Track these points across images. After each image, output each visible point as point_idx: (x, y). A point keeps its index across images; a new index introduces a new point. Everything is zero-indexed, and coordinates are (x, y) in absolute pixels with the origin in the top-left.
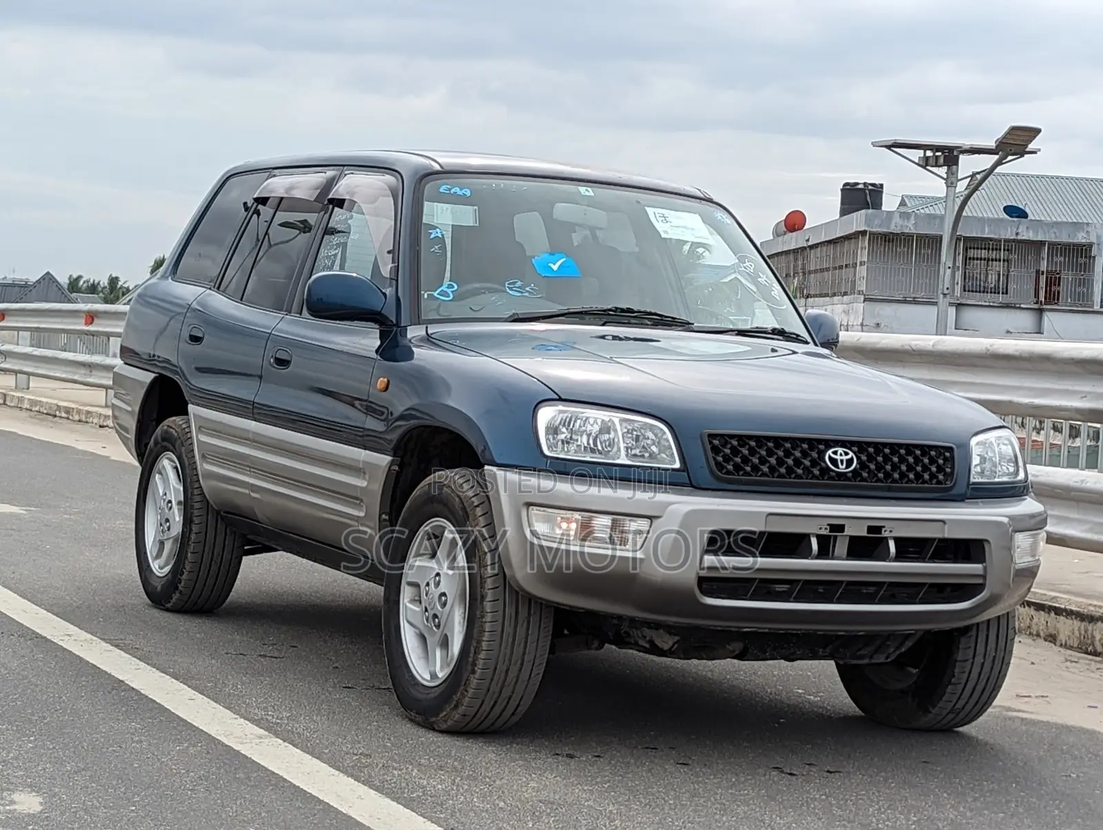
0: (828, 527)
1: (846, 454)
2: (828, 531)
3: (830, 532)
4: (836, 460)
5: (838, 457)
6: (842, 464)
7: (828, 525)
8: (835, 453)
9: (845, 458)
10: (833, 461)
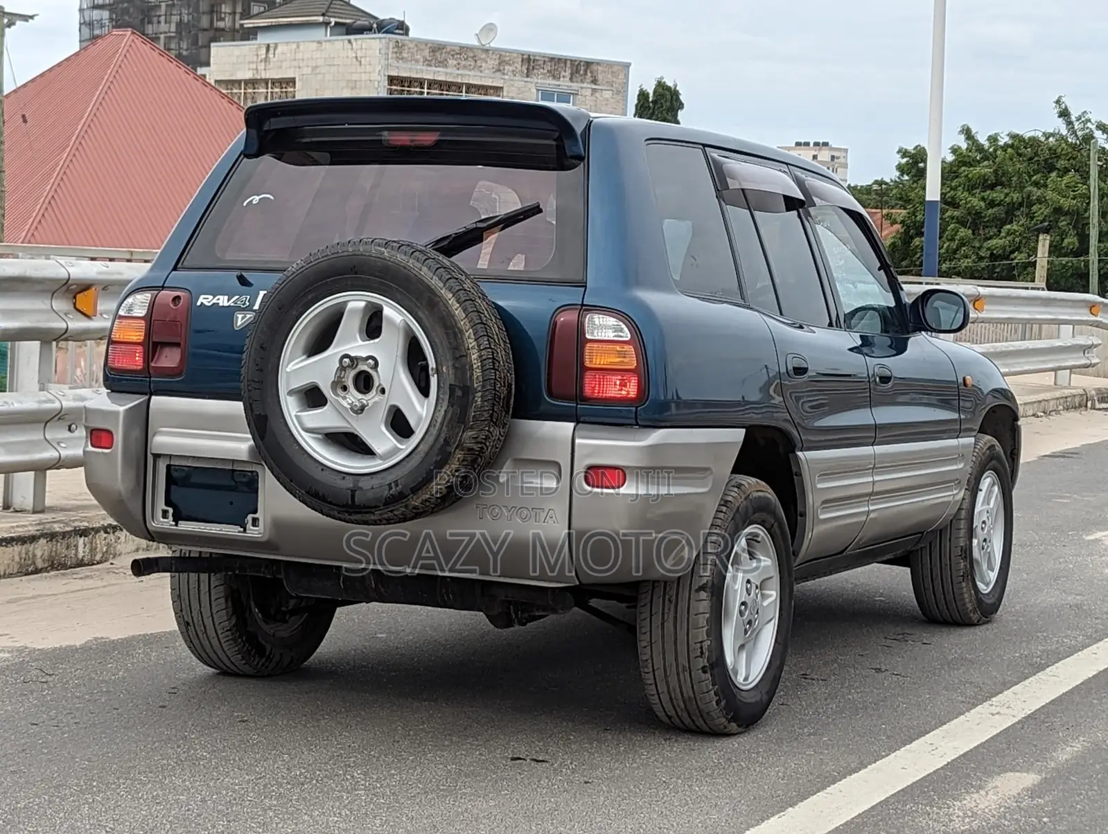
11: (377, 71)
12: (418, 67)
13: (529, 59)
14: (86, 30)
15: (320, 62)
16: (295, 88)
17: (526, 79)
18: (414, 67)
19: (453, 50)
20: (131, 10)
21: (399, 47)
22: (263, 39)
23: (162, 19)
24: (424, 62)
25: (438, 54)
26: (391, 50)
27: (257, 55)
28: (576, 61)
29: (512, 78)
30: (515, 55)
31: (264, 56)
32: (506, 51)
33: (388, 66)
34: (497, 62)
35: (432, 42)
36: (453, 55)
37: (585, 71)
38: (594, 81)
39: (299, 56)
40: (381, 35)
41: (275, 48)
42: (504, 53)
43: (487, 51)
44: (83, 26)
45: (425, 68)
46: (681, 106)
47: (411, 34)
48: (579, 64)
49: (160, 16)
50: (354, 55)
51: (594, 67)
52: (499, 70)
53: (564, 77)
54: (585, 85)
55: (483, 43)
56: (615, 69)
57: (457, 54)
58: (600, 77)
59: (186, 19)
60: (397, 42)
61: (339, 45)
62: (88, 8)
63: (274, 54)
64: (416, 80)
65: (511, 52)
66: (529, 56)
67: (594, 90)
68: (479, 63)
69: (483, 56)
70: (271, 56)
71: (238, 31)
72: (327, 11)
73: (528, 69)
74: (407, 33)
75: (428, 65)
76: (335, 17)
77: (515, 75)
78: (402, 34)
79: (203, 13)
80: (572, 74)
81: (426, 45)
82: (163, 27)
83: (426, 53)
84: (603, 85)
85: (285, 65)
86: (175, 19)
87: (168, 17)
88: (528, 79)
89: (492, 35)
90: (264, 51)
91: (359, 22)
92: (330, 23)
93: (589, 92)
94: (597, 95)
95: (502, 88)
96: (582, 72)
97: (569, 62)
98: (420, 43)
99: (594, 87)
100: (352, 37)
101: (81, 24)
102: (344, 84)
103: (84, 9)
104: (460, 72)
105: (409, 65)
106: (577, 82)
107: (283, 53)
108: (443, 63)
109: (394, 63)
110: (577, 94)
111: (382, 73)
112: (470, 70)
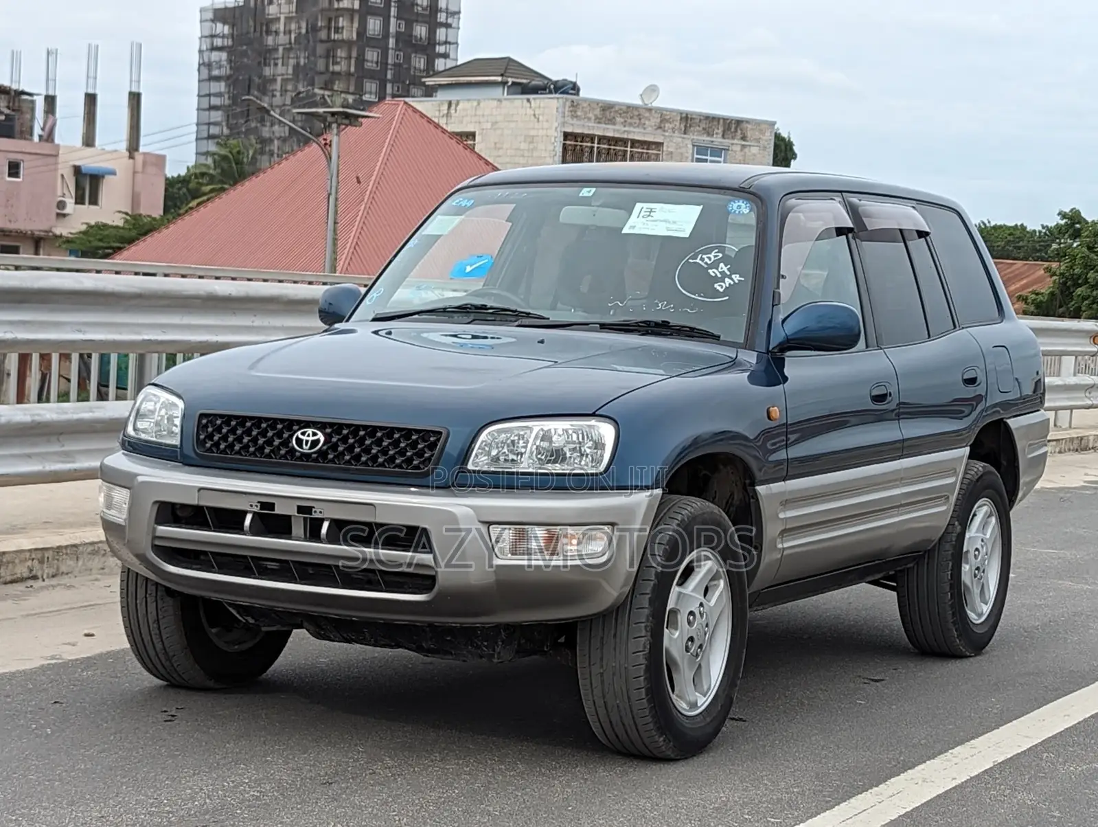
0: (259, 505)
1: (314, 434)
2: (259, 508)
3: (261, 509)
4: (302, 440)
5: (304, 438)
6: (306, 445)
7: (259, 502)
8: (303, 434)
9: (311, 438)
10: (299, 442)
11: (554, 128)
12: (590, 125)
13: (687, 118)
14: (205, 71)
15: (499, 118)
16: (474, 140)
17: (683, 136)
18: (587, 124)
19: (621, 109)
20: (249, 52)
21: (574, 106)
22: (442, 96)
23: (280, 62)
24: (595, 119)
25: (608, 113)
26: (567, 109)
27: (439, 111)
28: (728, 119)
29: (672, 134)
30: (675, 114)
31: (446, 112)
32: (666, 110)
33: (564, 124)
34: (659, 120)
35: (602, 101)
36: (620, 114)
37: (736, 128)
38: (744, 138)
39: (479, 112)
40: (557, 95)
41: (457, 104)
42: (665, 112)
43: (650, 110)
44: (202, 67)
45: (595, 125)
46: (794, 156)
47: (582, 94)
48: (731, 122)
49: (278, 59)
50: (532, 113)
51: (744, 125)
52: (660, 128)
53: (717, 134)
54: (735, 141)
55: (646, 102)
56: (763, 126)
57: (624, 112)
58: (749, 134)
59: (302, 62)
60: (573, 102)
61: (518, 103)
62: (207, 50)
63: (456, 110)
64: (587, 135)
65: (672, 111)
66: (687, 115)
67: (743, 146)
68: (643, 121)
69: (647, 114)
70: (452, 111)
71: (353, 75)
72: (505, 72)
73: (685, 127)
74: (578, 94)
75: (599, 123)
76: (512, 77)
77: (674, 132)
78: (574, 94)
79: (320, 57)
80: (724, 132)
81: (598, 104)
82: (280, 69)
83: (598, 112)
84: (751, 141)
85: (465, 120)
86: (292, 62)
87: (285, 60)
88: (685, 136)
89: (655, 94)
90: (445, 107)
91: (533, 83)
92: (507, 82)
93: (738, 148)
94: (746, 150)
95: (663, 143)
96: (733, 130)
97: (721, 121)
98: (592, 103)
99: (743, 143)
100: (531, 97)
101: (200, 65)
102: (522, 138)
103: (203, 51)
104: (626, 129)
105: (581, 123)
106: (728, 138)
107: (464, 110)
108: (612, 121)
109: (568, 119)
110: (728, 150)
111: (559, 129)
112: (635, 127)
